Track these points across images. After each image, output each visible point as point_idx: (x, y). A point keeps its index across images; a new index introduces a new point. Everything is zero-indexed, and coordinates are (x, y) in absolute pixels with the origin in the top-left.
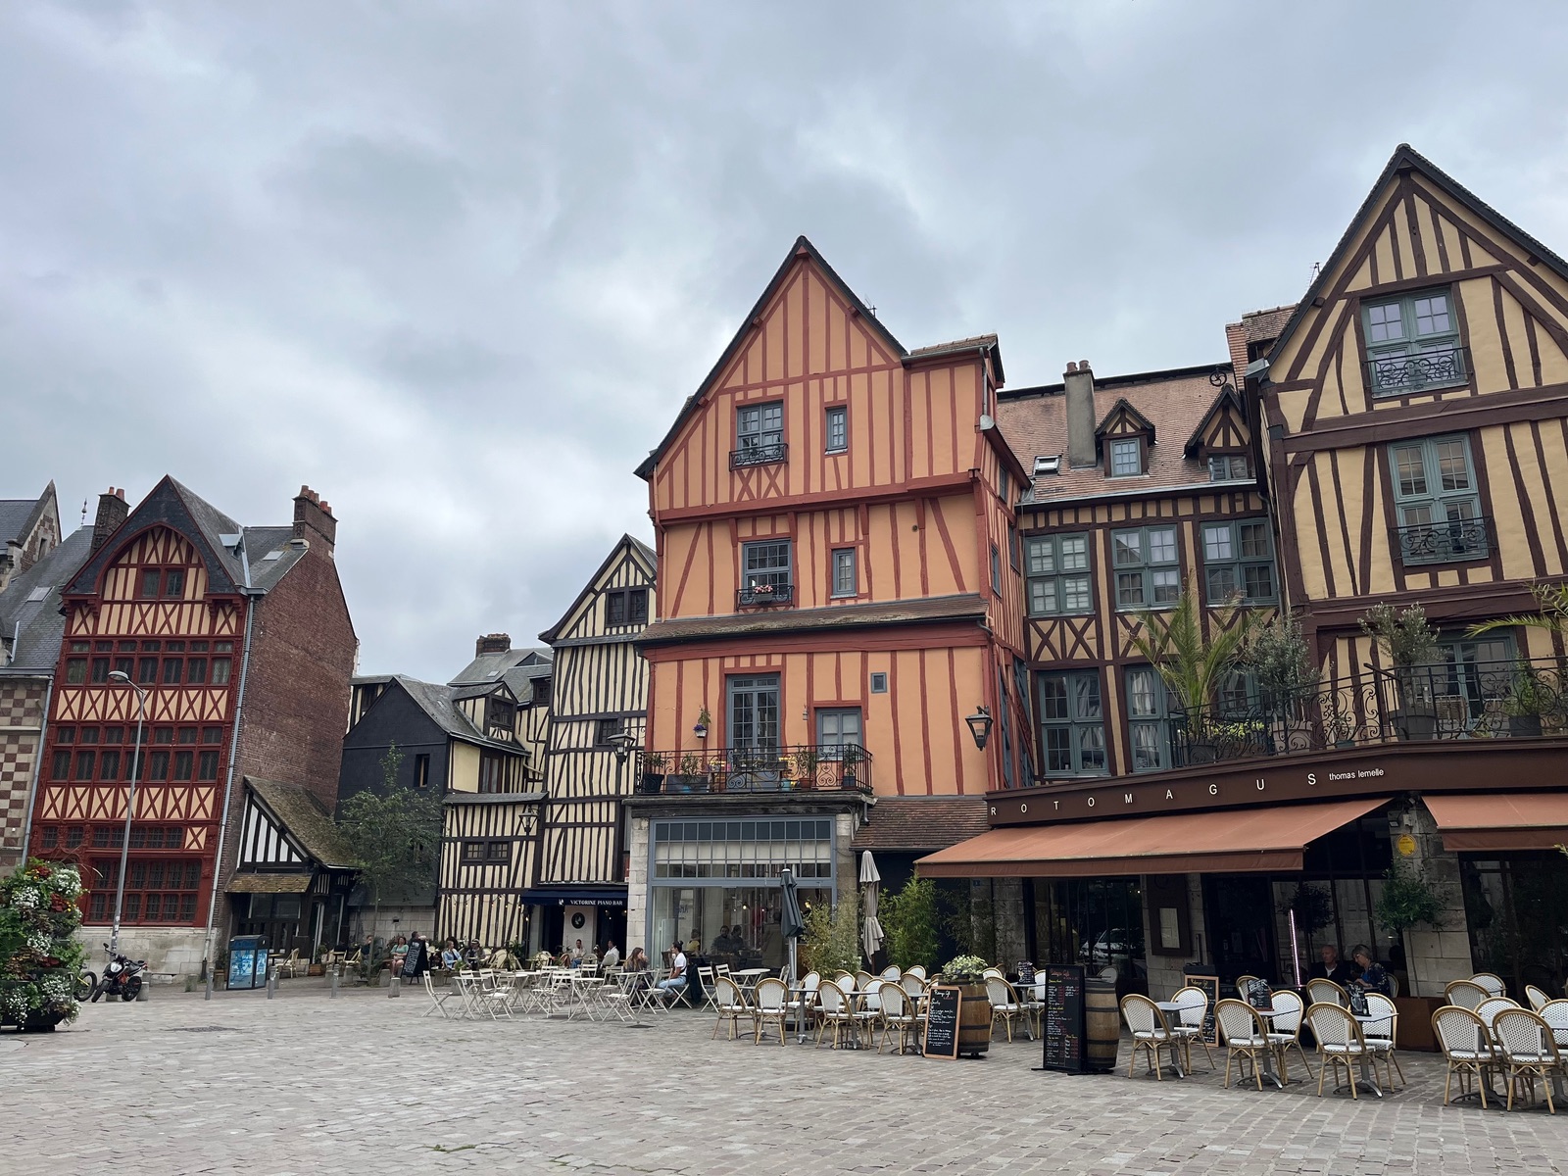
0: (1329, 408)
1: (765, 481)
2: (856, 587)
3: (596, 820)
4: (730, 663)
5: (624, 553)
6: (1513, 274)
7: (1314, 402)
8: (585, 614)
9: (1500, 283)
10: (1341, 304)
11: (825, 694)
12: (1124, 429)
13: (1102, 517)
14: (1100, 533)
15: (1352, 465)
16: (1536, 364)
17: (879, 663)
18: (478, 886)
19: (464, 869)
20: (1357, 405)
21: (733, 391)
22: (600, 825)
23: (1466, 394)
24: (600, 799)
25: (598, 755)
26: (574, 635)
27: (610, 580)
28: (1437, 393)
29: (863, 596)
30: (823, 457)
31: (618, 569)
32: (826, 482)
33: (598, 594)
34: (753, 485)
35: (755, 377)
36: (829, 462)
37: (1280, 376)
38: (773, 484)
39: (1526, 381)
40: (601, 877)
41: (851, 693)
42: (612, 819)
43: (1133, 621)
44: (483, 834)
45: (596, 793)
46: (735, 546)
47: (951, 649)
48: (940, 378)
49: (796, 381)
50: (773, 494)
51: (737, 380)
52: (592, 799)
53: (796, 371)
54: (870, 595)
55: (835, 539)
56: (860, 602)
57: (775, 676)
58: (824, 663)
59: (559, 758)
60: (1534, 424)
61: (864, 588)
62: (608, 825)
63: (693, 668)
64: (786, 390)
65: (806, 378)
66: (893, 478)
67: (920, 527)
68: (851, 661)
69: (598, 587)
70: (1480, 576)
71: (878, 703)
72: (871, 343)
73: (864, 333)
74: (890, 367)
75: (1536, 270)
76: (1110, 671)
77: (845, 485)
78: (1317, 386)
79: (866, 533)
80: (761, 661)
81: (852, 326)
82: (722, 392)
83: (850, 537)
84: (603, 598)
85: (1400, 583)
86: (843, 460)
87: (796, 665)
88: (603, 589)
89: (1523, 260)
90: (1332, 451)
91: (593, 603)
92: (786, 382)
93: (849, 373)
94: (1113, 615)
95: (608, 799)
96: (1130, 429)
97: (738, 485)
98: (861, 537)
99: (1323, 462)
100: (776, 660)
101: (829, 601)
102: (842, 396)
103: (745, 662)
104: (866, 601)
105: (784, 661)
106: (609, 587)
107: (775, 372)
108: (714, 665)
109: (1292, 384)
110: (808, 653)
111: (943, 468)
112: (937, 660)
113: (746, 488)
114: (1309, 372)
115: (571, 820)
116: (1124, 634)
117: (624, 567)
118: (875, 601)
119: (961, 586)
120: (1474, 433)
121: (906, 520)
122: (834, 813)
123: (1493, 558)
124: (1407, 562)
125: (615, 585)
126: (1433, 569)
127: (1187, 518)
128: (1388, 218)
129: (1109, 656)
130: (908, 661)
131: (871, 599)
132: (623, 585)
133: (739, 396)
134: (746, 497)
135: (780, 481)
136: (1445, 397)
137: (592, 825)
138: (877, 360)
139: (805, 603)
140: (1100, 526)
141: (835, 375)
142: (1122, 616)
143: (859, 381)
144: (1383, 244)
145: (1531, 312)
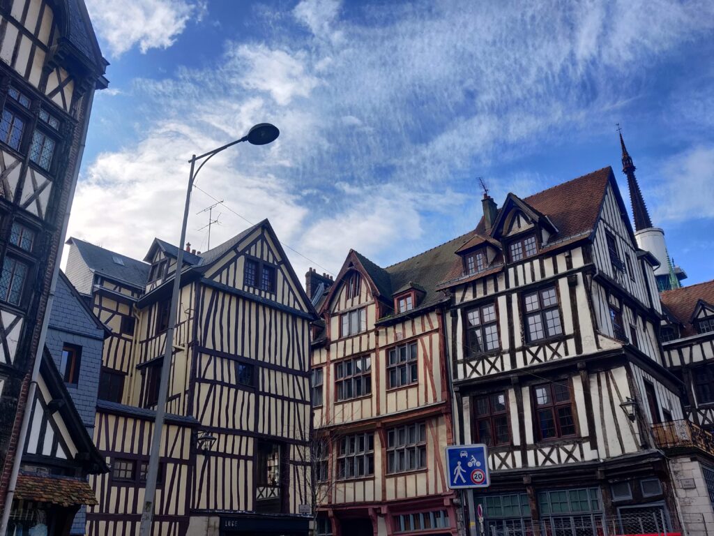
5: (259, 233)
8: (227, 266)
19: (114, 490)
24: (241, 433)
25: (240, 393)
26: (217, 279)
27: (248, 248)
31: (255, 243)
33: (239, 255)
40: (242, 508)
42: (250, 453)
44: (136, 451)
45: (237, 426)
52: (234, 432)
59: (206, 388)
62: (246, 458)
69: (240, 249)
84: (242, 259)
88: (243, 252)
91: (234, 260)
95: (247, 434)
106: (247, 252)
117: (259, 243)
125: (252, 253)
132: (258, 256)
137: (232, 456)
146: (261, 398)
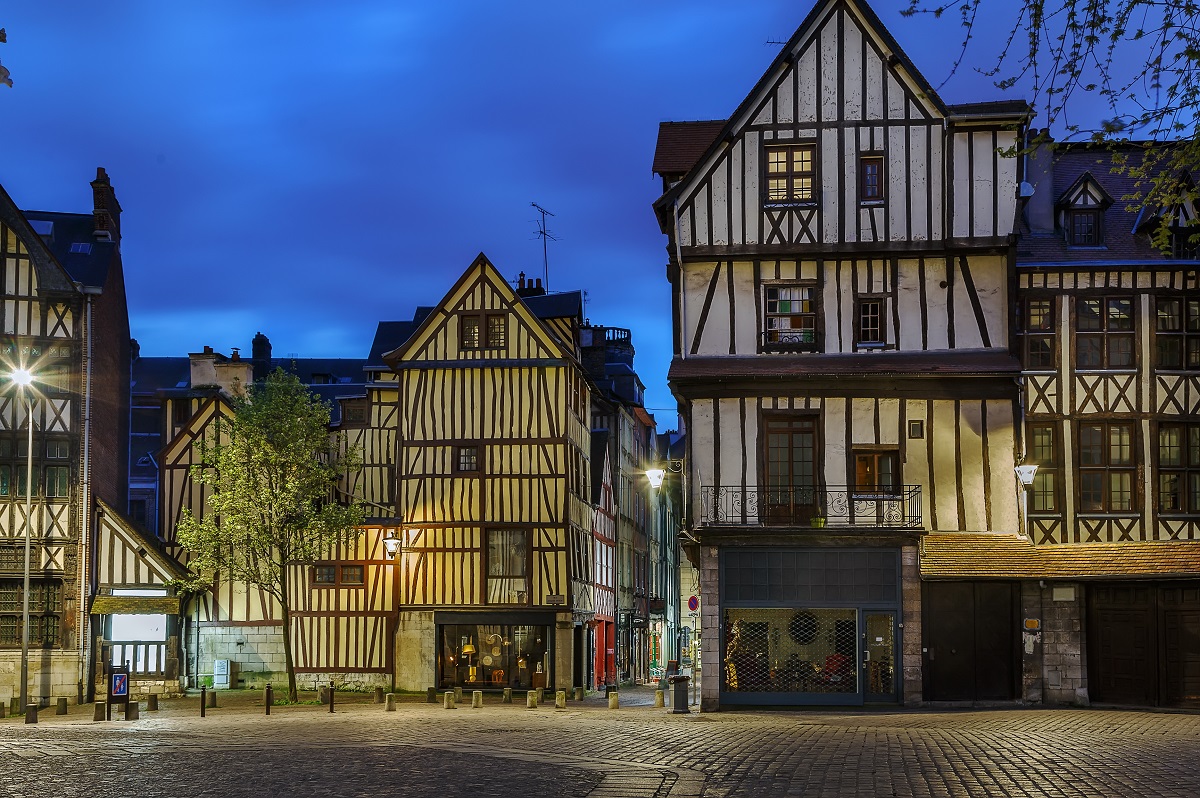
1: (798, 227)
3: (458, 545)
4: (767, 403)
5: (477, 273)
8: (434, 336)
11: (863, 436)
13: (1069, 284)
17: (916, 410)
18: (332, 608)
19: (315, 592)
21: (761, 129)
22: (463, 550)
24: (462, 524)
25: (458, 482)
26: (422, 357)
27: (463, 301)
29: (891, 347)
30: (859, 207)
31: (472, 290)
32: (860, 233)
33: (449, 316)
34: (784, 226)
35: (786, 115)
36: (865, 212)
38: (805, 230)
40: (467, 601)
41: (889, 437)
42: (477, 544)
43: (1090, 381)
44: (334, 558)
45: (457, 518)
46: (757, 288)
47: (982, 398)
48: (983, 140)
49: (830, 125)
50: (805, 240)
51: (765, 117)
52: (453, 524)
53: (830, 113)
54: (897, 345)
55: (862, 287)
56: (887, 351)
57: (816, 418)
58: (863, 407)
59: (414, 483)
61: (891, 340)
62: (472, 550)
63: (729, 407)
64: (820, 134)
65: (840, 124)
66: (929, 235)
67: (948, 284)
68: (889, 407)
69: (449, 308)
71: (916, 448)
72: (908, 95)
73: (901, 81)
74: (928, 121)
76: (1068, 425)
77: (880, 238)
79: (895, 284)
80: (799, 403)
81: (889, 73)
82: (748, 127)
83: (878, 287)
84: (454, 319)
86: (879, 213)
87: (834, 407)
88: (455, 310)
91: (444, 324)
92: (819, 125)
93: (886, 123)
94: (1072, 375)
95: (471, 524)
96: (1091, 203)
97: (768, 228)
98: (889, 290)
100: (815, 403)
101: (855, 349)
102: (879, 145)
103: (783, 404)
104: (894, 351)
105: (823, 404)
106: (461, 308)
107: (808, 113)
108: (751, 403)
110: (847, 397)
111: (983, 230)
113: (776, 231)
115: (430, 544)
116: (1081, 394)
117: (478, 289)
118: (903, 351)
119: (987, 342)
121: (935, 273)
122: (898, 545)
125: (469, 307)
127: (1145, 291)
129: (1066, 411)
130: (944, 408)
131: (898, 348)
132: (478, 307)
133: (768, 135)
134: (776, 240)
135: (813, 225)
138: (915, 114)
139: (831, 348)
140: (1066, 291)
141: (873, 124)
142: (1080, 376)
143: (897, 134)
146: (489, 481)
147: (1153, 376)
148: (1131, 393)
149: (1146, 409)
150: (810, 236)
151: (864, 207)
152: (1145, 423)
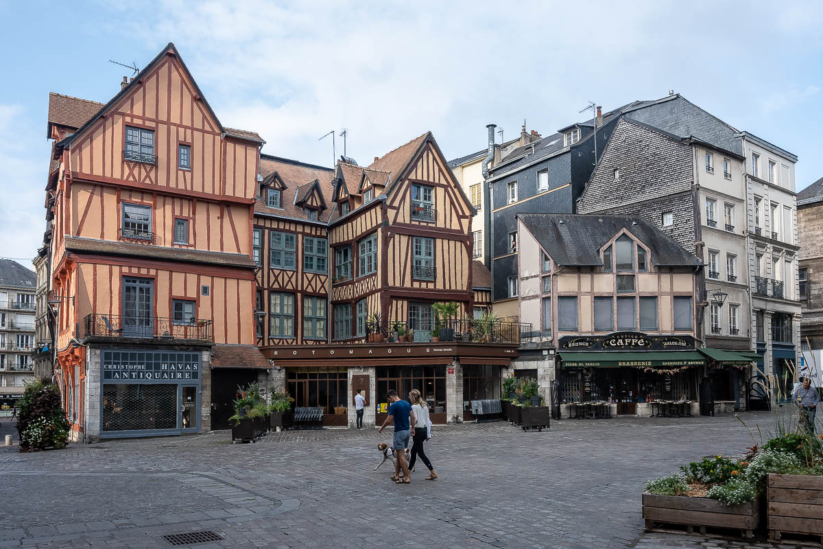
0: (400, 220)
1: (144, 174)
2: (188, 240)
4: (125, 270)
6: (449, 189)
7: (397, 214)
9: (446, 191)
10: (407, 182)
11: (178, 292)
12: (275, 185)
13: (268, 224)
14: (266, 231)
15: (404, 239)
16: (451, 221)
17: (206, 281)
20: (407, 221)
21: (124, 115)
23: (434, 225)
28: (428, 223)
29: (191, 246)
30: (178, 170)
32: (179, 183)
34: (136, 172)
35: (137, 112)
36: (180, 173)
37: (388, 203)
38: (148, 176)
39: (448, 227)
41: (192, 294)
43: (277, 272)
46: (118, 203)
47: (238, 279)
48: (240, 149)
49: (163, 123)
50: (147, 181)
51: (127, 109)
53: (163, 116)
54: (194, 246)
55: (177, 213)
56: (189, 248)
57: (152, 280)
58: (178, 278)
60: (449, 240)
61: (191, 242)
63: (103, 270)
64: (157, 126)
65: (168, 123)
66: (214, 191)
67: (221, 217)
68: (192, 278)
70: (431, 286)
71: (205, 300)
72: (204, 117)
73: (201, 110)
74: (214, 133)
75: (455, 190)
76: (266, 292)
77: (189, 188)
78: (398, 209)
79: (194, 213)
80: (144, 271)
81: (195, 104)
82: (117, 113)
83: (185, 214)
85: (412, 285)
86: (188, 175)
87: (163, 277)
89: (453, 185)
90: (400, 234)
92: (157, 122)
93: (193, 129)
94: (269, 269)
96: (277, 186)
97: (127, 171)
98: (191, 216)
99: (397, 237)
100: (153, 272)
101: (173, 245)
102: (189, 139)
103: (135, 271)
104: (192, 248)
105: (157, 273)
107: (151, 113)
108: (116, 269)
109: (391, 207)
110: (170, 271)
111: (240, 194)
112: (232, 283)
113: (131, 174)
114: (396, 204)
116: (272, 279)
118: (197, 249)
119: (239, 250)
120: (435, 239)
121: (215, 213)
122: (201, 350)
123: (434, 282)
124: (415, 278)
126: (420, 281)
127: (300, 233)
128: (421, 156)
129: (266, 286)
130: (219, 282)
131: (195, 248)
133: (128, 119)
134: (131, 179)
135: (152, 174)
136: (429, 225)
139: (160, 243)
140: (267, 228)
141: (186, 127)
142: (272, 269)
143: (198, 136)
144: (420, 163)
145: (452, 203)
147: (303, 273)
148: (293, 280)
149: (299, 289)
150: (151, 180)
151: (181, 170)
152: (299, 295)
